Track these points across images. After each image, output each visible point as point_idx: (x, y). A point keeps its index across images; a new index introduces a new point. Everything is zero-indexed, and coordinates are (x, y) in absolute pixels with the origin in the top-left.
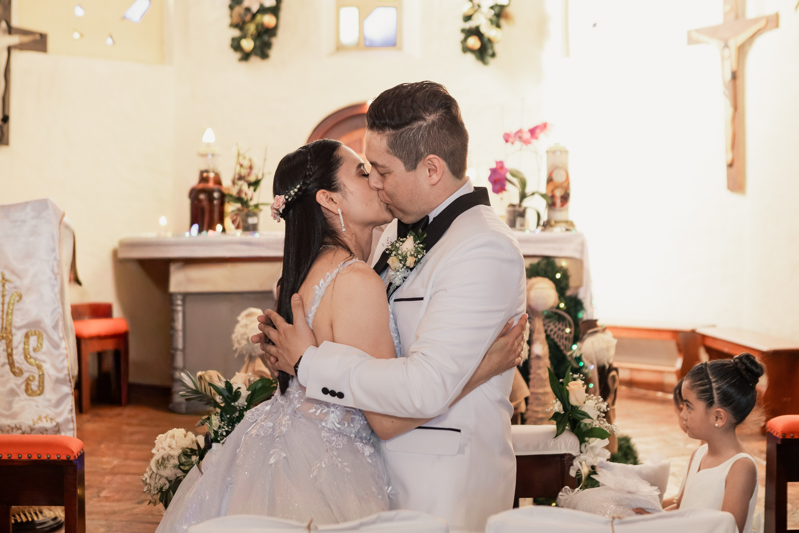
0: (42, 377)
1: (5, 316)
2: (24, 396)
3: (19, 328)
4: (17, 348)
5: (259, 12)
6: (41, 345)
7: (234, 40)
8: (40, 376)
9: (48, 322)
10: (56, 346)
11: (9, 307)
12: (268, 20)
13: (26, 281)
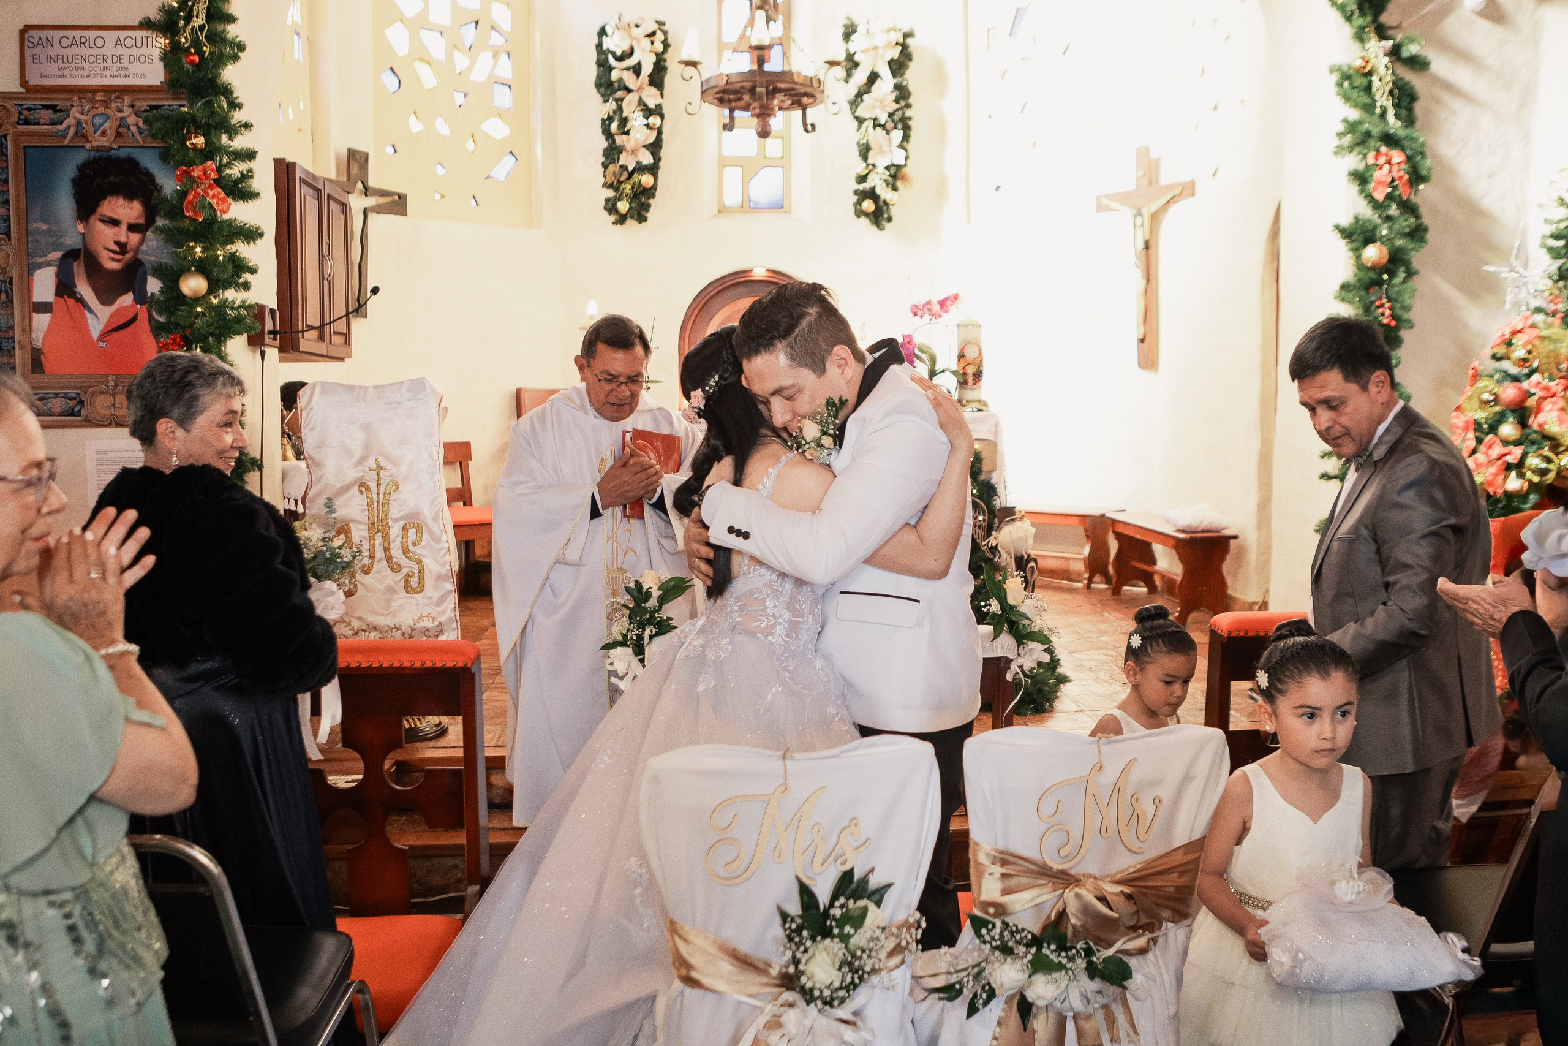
0: (422, 572)
1: (380, 507)
2: (403, 593)
3: (397, 520)
4: (394, 541)
5: (634, 170)
6: (421, 537)
7: (607, 200)
8: (420, 571)
9: (427, 514)
10: (437, 540)
11: (384, 497)
12: (647, 180)
13: (403, 469)
